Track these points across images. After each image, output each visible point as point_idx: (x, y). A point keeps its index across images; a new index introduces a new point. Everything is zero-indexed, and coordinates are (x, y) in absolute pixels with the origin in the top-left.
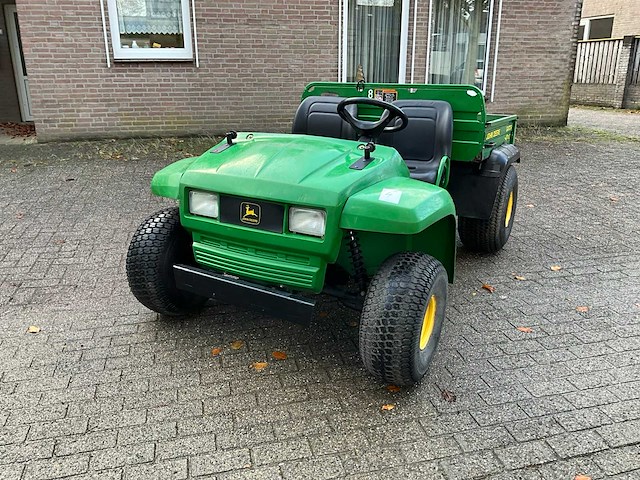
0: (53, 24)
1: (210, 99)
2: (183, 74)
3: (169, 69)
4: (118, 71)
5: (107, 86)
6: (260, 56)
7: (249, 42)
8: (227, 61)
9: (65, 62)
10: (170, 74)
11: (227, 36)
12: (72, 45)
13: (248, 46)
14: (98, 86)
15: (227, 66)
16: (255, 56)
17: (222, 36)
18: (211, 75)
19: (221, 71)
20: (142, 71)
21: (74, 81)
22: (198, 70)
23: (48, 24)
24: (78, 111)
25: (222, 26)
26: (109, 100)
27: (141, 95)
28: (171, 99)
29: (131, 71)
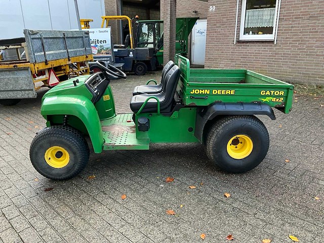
0: (218, 25)
1: (279, 62)
2: (267, 47)
3: (261, 45)
4: (239, 46)
5: (233, 53)
6: (313, 38)
7: (308, 29)
8: (293, 41)
9: (219, 41)
10: (261, 47)
11: (295, 27)
12: (223, 34)
13: (307, 32)
14: (229, 53)
15: (292, 43)
16: (310, 38)
17: (292, 27)
18: (282, 49)
19: (288, 46)
20: (249, 46)
21: (221, 50)
22: (276, 46)
23: (216, 25)
24: (220, 63)
25: (293, 21)
26: (233, 59)
27: (246, 58)
28: (259, 60)
29: (244, 46)
